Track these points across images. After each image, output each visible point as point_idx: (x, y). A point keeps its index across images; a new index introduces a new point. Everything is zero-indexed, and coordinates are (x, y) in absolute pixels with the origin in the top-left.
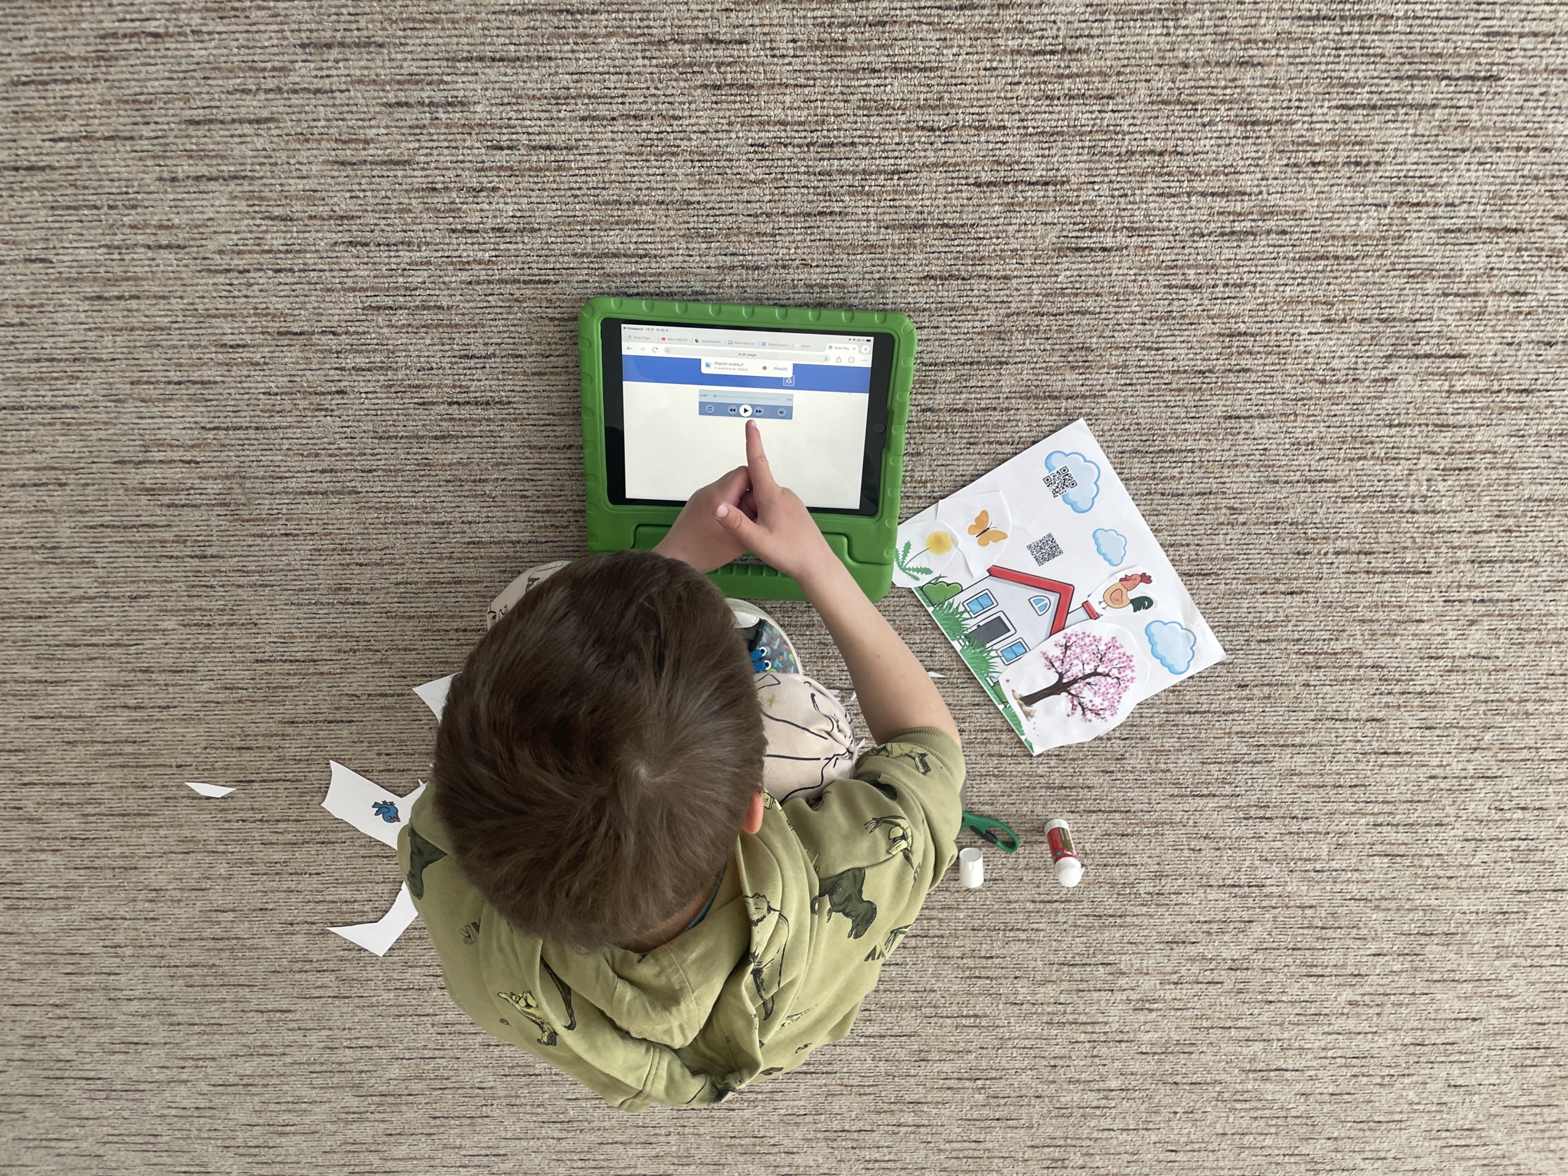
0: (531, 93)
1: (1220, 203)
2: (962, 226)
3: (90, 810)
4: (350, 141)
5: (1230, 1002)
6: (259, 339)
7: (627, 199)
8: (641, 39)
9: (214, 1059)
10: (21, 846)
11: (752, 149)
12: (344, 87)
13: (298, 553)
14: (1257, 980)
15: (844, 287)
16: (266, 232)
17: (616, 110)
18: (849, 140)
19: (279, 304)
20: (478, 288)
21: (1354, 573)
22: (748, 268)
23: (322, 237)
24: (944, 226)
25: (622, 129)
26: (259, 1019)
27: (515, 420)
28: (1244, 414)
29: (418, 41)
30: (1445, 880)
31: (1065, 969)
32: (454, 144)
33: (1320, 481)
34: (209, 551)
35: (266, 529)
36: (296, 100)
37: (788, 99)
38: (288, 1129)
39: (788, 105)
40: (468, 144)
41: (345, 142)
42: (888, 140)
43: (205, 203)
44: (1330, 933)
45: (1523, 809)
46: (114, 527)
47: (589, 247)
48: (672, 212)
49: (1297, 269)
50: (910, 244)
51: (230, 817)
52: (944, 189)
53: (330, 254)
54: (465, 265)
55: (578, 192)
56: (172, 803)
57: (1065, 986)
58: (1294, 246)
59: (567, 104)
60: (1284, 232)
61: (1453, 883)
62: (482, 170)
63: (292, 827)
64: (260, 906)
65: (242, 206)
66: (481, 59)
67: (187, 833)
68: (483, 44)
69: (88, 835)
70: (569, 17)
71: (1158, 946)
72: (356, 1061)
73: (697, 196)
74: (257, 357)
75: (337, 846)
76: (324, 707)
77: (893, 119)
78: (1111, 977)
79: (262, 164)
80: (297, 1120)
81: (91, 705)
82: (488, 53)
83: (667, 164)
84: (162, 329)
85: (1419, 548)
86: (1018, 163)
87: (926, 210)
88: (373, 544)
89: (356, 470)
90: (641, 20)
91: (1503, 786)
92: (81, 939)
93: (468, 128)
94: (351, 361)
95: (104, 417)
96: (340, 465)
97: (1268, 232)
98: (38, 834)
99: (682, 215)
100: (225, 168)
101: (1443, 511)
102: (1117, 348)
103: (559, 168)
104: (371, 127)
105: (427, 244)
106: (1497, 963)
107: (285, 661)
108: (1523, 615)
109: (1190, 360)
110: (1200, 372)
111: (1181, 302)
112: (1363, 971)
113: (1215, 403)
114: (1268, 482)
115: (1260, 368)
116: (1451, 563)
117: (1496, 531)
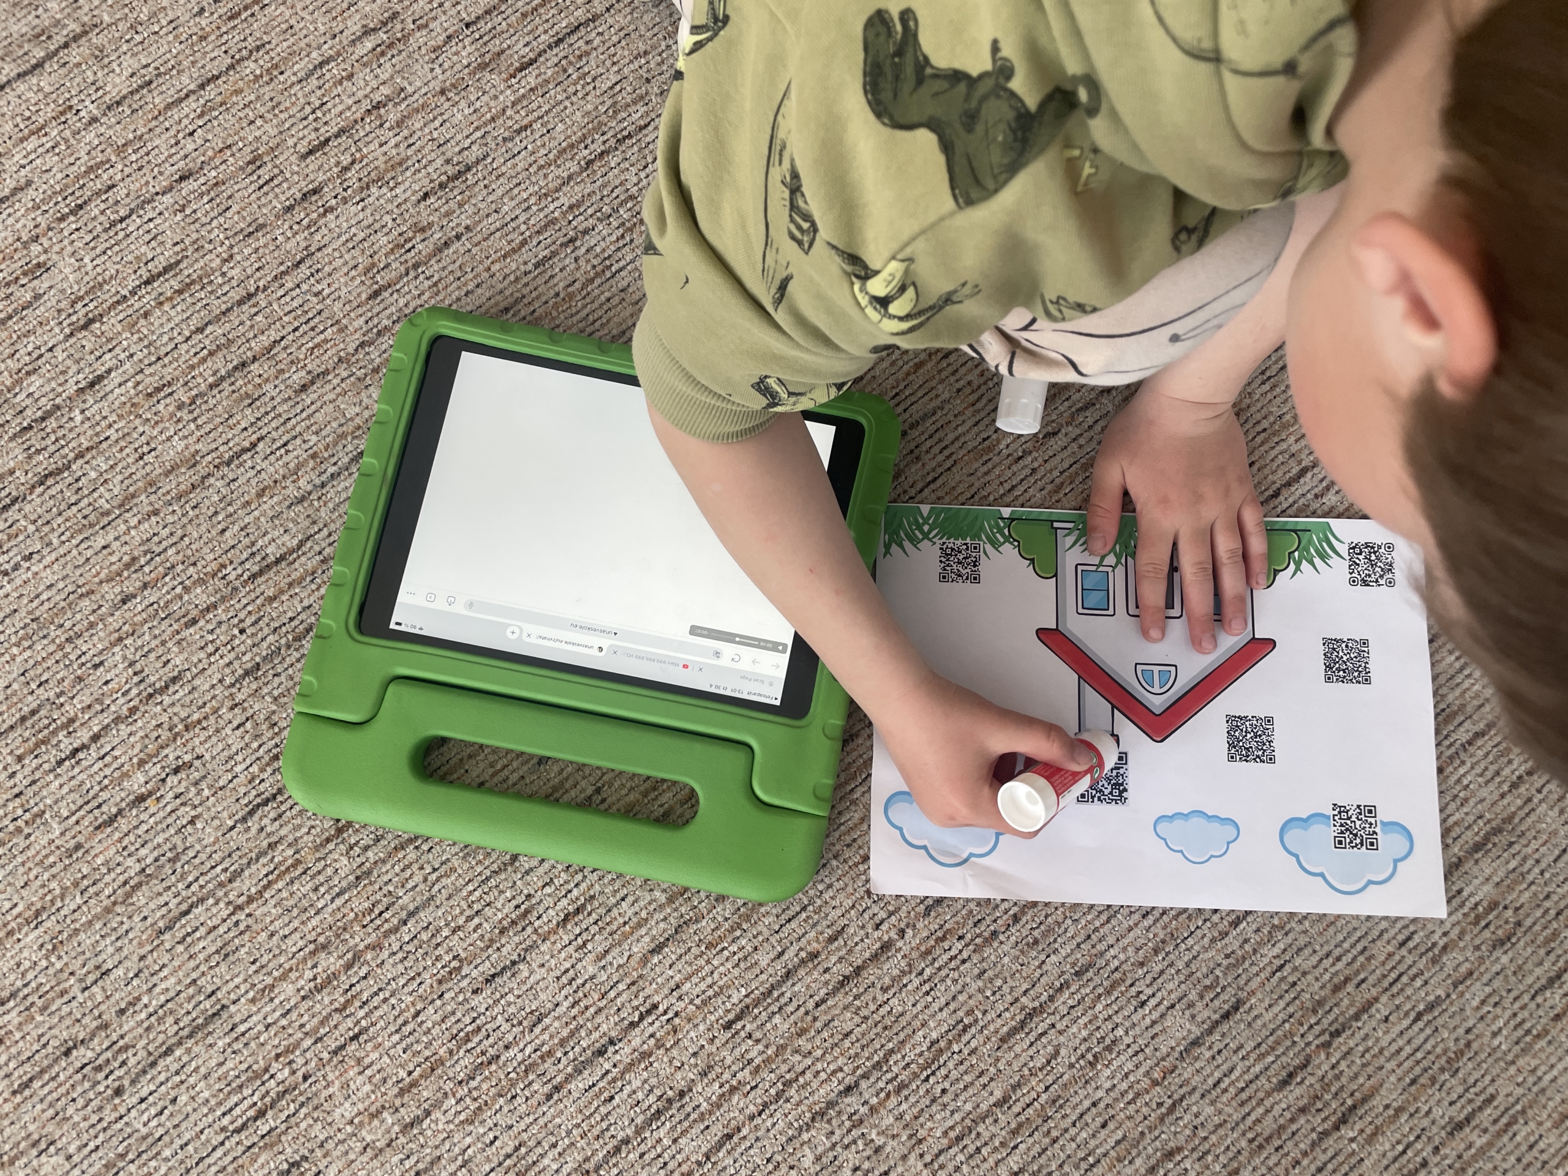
5: (252, 133)
21: (832, 939)
28: (1225, 1027)
30: (130, 586)
33: (1023, 1024)
44: (222, 367)
45: (141, 799)
61: (112, 592)
71: (476, 151)
78: (495, 46)
85: (781, 1049)
91: (226, 809)
101: (808, 1128)
102: (1470, 973)
108: (513, 1085)
109: (1366, 1037)
110: (1337, 1033)
111: (1455, 1096)
112: (87, 339)
113: (1276, 1009)
114: (1090, 965)
115: (1267, 1103)
116: (710, 1067)
117: (699, 1164)
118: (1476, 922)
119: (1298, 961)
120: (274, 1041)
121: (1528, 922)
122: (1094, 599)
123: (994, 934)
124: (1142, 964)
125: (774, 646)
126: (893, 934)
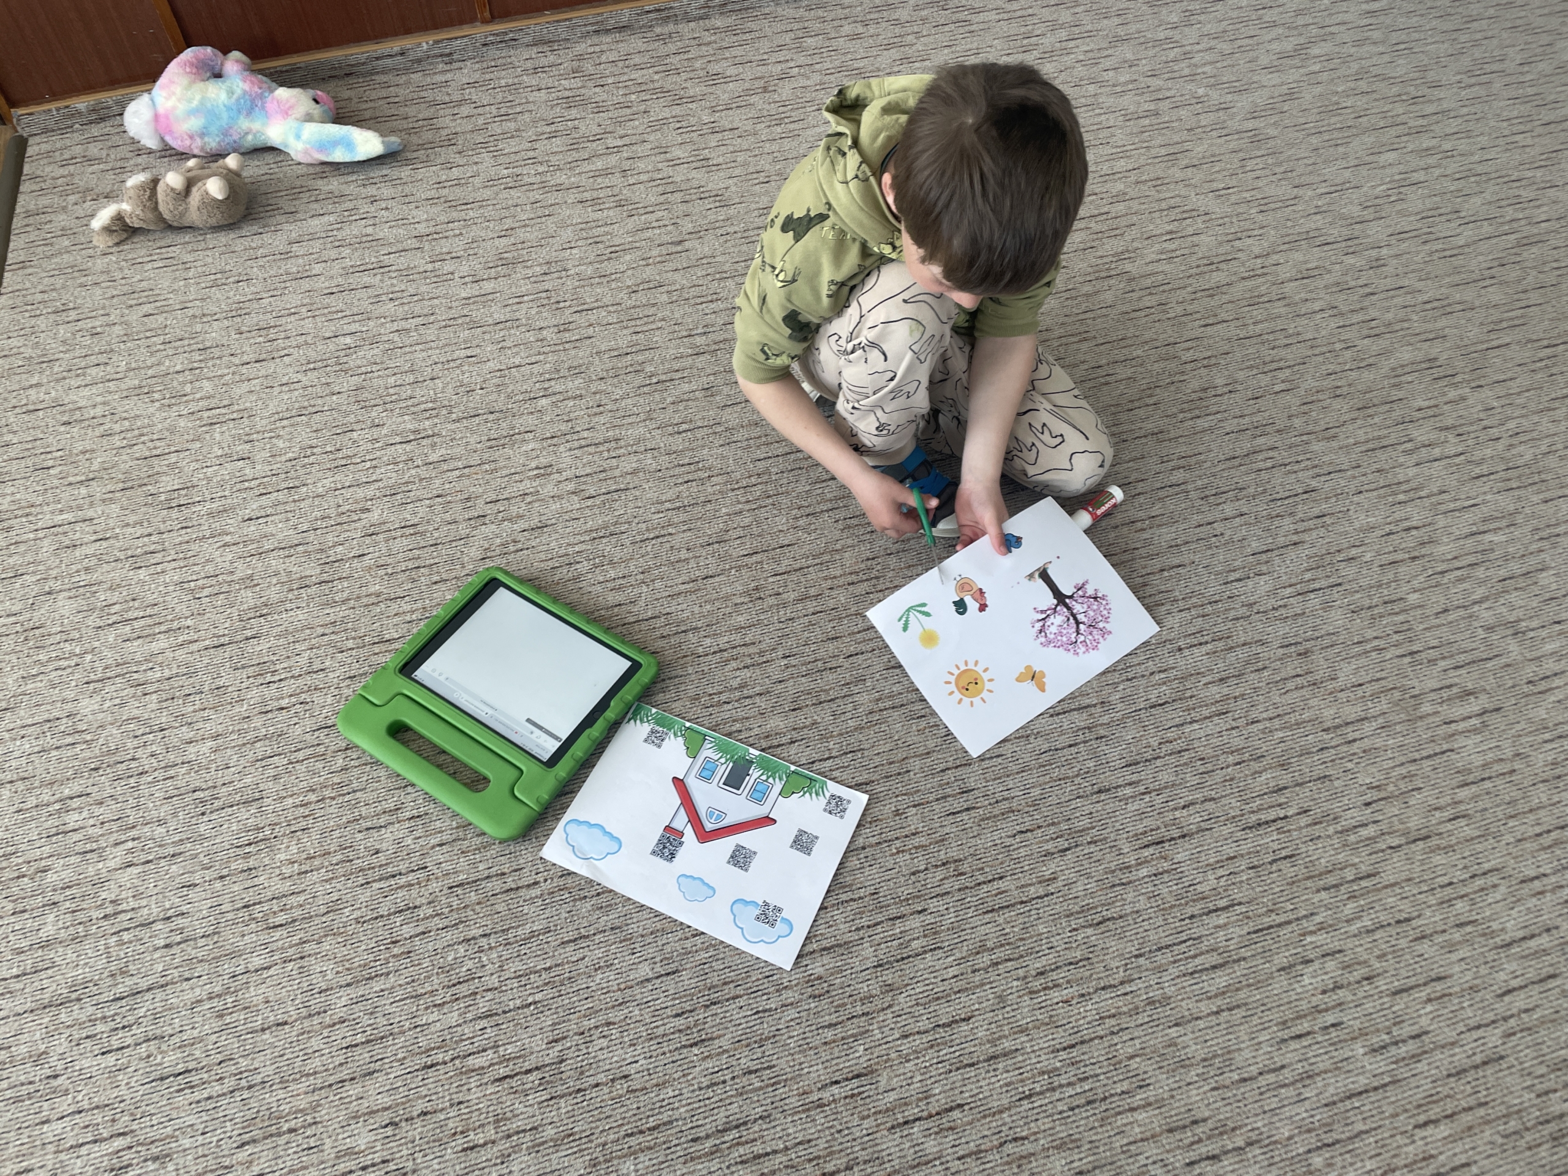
0: (1329, 1075)
1: (758, 1149)
2: (958, 1069)
3: (1409, 446)
4: (1441, 997)
5: (472, 489)
6: (1443, 828)
7: (1225, 1014)
8: (1267, 1142)
9: (1243, 278)
10: (1445, 407)
11: (1148, 1082)
12: (1462, 1036)
13: (1346, 674)
14: (457, 511)
15: (1031, 993)
16: (1471, 911)
17: (1262, 1081)
18: (1077, 1111)
19: (1438, 859)
20: (1305, 913)
21: (516, 871)
22: (1111, 986)
23: (1431, 919)
24: (973, 1065)
25: (1252, 1068)
26: (1223, 316)
27: (1234, 817)
28: (664, 979)
29: (1425, 1087)
30: (327, 631)
31: (622, 486)
32: (1368, 1018)
33: (575, 940)
34: (1407, 660)
35: (1376, 686)
36: (1490, 1016)
37: (1137, 1130)
38: (1168, 237)
39: (1135, 1125)
40: (1358, 1022)
41: (1445, 995)
42: (1046, 1120)
43: (1521, 920)
44: (410, 565)
45: (282, 709)
46: (1482, 660)
47: (1236, 968)
48: (1187, 1013)
49: (670, 1113)
50: (993, 1042)
51: (1308, 463)
52: (986, 1094)
53: (1419, 907)
54: (1321, 927)
55: (1263, 1008)
56: (1354, 464)
57: (617, 473)
58: (682, 1131)
59: (1300, 1074)
60: (694, 1140)
61: (320, 631)
62: (1340, 1004)
63: (1261, 465)
64: (1259, 400)
65: (1495, 926)
66: (1376, 1089)
67: (1334, 444)
68: (1378, 1101)
69: (1402, 427)
70: (1326, 1141)
71: (553, 521)
72: (1140, 298)
73: (1173, 1032)
74: (1438, 814)
75: (1223, 457)
76: (1277, 560)
77: (1050, 1139)
78: (582, 487)
79: (1494, 961)
80: (1165, 245)
81: (1441, 524)
82: (1374, 1096)
83: (1206, 1050)
84: (1512, 817)
85: (467, 907)
86: (936, 1133)
87: (992, 1074)
88: (1296, 694)
89: (1332, 747)
90: (1272, 1157)
91: (309, 724)
92: (1374, 348)
93: (1363, 1033)
94: (1370, 831)
95: (1524, 740)
96: (1345, 748)
97: (708, 1137)
98: (1437, 419)
99: (1176, 1015)
100: (1518, 949)
101: (460, 943)
102: (792, 1004)
103: (1284, 1023)
104: (1431, 1012)
105: (1355, 936)
106: (250, 572)
107: (1320, 589)
108: (352, 874)
109: (726, 1012)
110: (715, 1004)
111: (755, 1057)
112: (368, 540)
113: (692, 981)
114: (619, 928)
115: (666, 1021)
116: (433, 902)
117: (406, 939)
118: (807, 982)
119: (714, 964)
120: (273, 818)
121: (834, 993)
122: (706, 773)
123: (585, 897)
124: (642, 936)
125: (557, 738)
126: (542, 880)
